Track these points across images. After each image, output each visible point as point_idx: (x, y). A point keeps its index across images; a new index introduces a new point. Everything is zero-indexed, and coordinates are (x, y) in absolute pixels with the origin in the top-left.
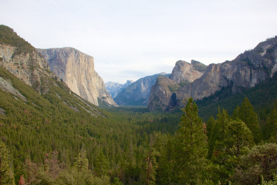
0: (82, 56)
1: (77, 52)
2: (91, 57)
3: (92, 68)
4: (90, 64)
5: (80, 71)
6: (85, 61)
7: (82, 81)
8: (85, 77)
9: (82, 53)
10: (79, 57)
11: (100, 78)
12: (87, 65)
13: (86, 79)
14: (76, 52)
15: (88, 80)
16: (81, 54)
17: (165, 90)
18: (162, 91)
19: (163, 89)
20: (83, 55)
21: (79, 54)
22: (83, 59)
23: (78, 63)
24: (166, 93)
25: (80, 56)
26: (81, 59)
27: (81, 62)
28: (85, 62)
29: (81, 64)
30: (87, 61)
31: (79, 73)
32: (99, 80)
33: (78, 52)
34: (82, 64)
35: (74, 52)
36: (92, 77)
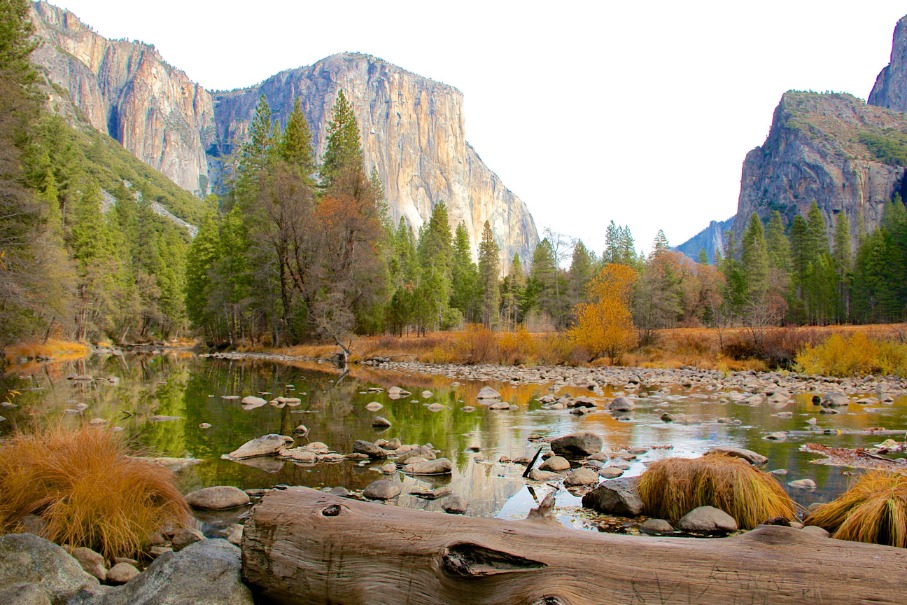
0: (401, 85)
1: (378, 65)
2: (447, 90)
3: (451, 138)
4: (442, 120)
5: (394, 151)
6: (418, 104)
7: (404, 199)
8: (417, 181)
9: (402, 72)
10: (387, 86)
11: (509, 196)
12: (424, 125)
13: (422, 190)
14: (371, 69)
15: (434, 192)
16: (397, 76)
17: (839, 155)
18: (815, 168)
19: (823, 156)
20: (406, 77)
21: (386, 74)
22: (405, 94)
23: (384, 114)
24: (849, 175)
25: (389, 82)
26: (394, 97)
27: (395, 110)
28: (415, 110)
29: (396, 120)
30: (425, 105)
31: (390, 159)
32: (506, 206)
33: (383, 67)
34: (405, 119)
35: (364, 66)
36: (453, 177)
